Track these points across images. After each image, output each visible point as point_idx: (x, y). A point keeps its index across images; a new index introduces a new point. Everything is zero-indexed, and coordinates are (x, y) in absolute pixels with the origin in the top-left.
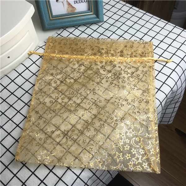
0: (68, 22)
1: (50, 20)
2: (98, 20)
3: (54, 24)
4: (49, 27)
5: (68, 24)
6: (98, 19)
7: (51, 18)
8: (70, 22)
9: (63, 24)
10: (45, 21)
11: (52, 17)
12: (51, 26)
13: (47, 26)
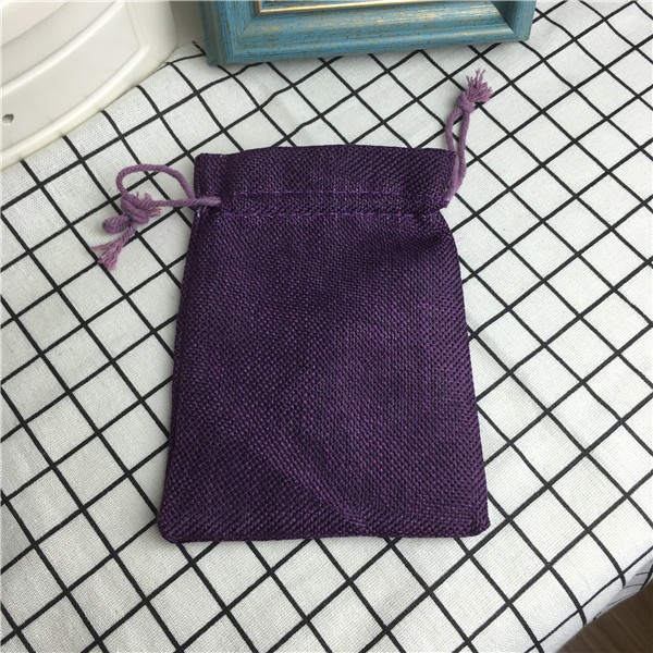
0: (347, 33)
3: (272, 39)
4: (245, 52)
5: (347, 43)
6: (509, 30)
8: (359, 33)
9: (318, 46)
10: (231, 21)
13: (234, 45)
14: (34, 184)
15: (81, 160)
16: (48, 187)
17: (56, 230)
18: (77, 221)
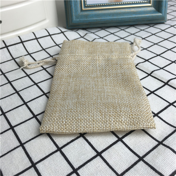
1: (82, 10)
2: (161, 16)
5: (110, 18)
7: (83, 9)
11: (85, 7)
12: (82, 20)
14: (4, 46)
15: (22, 42)
16: (9, 48)
17: (8, 60)
18: (17, 58)
